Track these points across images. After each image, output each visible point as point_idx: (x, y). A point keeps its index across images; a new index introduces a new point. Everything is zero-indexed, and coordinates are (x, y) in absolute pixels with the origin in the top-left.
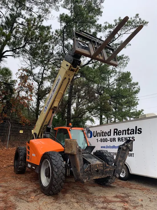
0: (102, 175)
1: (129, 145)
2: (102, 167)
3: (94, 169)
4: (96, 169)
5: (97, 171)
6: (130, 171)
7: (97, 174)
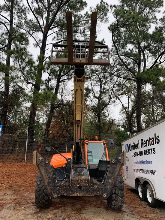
0: (88, 193)
1: (120, 158)
2: (86, 183)
3: (75, 184)
4: (78, 185)
5: (80, 187)
6: (154, 195)
7: (80, 191)
